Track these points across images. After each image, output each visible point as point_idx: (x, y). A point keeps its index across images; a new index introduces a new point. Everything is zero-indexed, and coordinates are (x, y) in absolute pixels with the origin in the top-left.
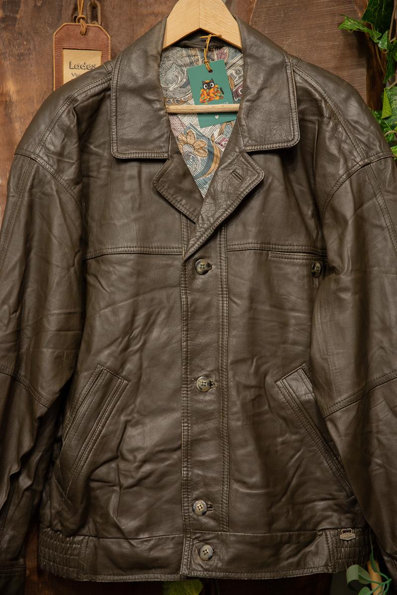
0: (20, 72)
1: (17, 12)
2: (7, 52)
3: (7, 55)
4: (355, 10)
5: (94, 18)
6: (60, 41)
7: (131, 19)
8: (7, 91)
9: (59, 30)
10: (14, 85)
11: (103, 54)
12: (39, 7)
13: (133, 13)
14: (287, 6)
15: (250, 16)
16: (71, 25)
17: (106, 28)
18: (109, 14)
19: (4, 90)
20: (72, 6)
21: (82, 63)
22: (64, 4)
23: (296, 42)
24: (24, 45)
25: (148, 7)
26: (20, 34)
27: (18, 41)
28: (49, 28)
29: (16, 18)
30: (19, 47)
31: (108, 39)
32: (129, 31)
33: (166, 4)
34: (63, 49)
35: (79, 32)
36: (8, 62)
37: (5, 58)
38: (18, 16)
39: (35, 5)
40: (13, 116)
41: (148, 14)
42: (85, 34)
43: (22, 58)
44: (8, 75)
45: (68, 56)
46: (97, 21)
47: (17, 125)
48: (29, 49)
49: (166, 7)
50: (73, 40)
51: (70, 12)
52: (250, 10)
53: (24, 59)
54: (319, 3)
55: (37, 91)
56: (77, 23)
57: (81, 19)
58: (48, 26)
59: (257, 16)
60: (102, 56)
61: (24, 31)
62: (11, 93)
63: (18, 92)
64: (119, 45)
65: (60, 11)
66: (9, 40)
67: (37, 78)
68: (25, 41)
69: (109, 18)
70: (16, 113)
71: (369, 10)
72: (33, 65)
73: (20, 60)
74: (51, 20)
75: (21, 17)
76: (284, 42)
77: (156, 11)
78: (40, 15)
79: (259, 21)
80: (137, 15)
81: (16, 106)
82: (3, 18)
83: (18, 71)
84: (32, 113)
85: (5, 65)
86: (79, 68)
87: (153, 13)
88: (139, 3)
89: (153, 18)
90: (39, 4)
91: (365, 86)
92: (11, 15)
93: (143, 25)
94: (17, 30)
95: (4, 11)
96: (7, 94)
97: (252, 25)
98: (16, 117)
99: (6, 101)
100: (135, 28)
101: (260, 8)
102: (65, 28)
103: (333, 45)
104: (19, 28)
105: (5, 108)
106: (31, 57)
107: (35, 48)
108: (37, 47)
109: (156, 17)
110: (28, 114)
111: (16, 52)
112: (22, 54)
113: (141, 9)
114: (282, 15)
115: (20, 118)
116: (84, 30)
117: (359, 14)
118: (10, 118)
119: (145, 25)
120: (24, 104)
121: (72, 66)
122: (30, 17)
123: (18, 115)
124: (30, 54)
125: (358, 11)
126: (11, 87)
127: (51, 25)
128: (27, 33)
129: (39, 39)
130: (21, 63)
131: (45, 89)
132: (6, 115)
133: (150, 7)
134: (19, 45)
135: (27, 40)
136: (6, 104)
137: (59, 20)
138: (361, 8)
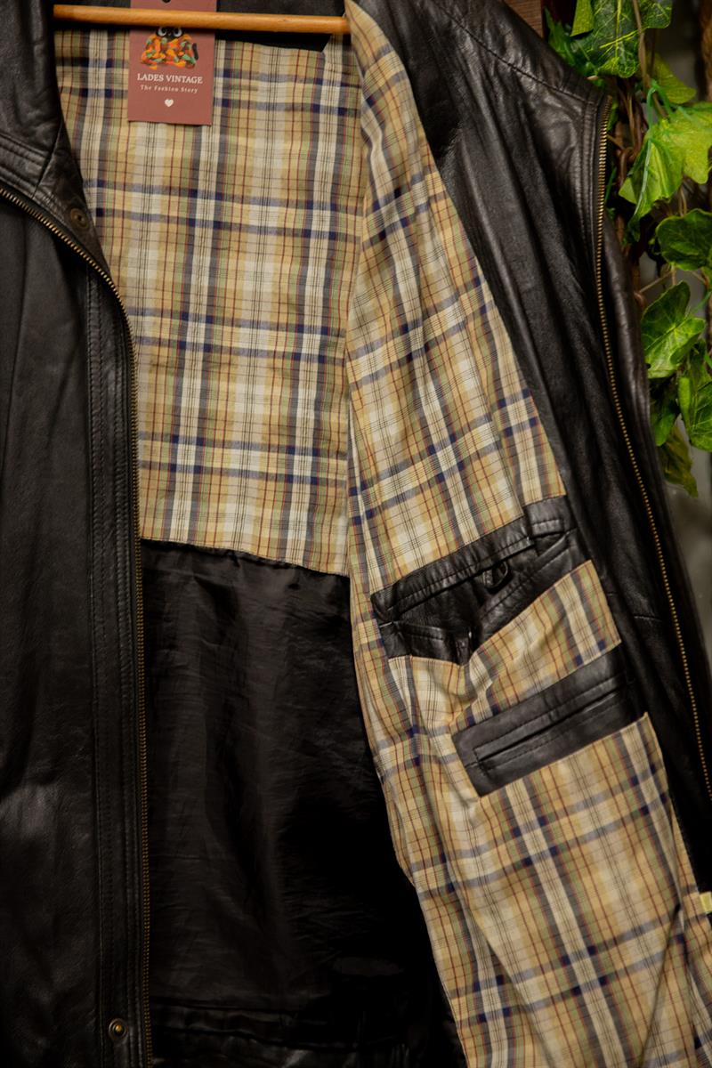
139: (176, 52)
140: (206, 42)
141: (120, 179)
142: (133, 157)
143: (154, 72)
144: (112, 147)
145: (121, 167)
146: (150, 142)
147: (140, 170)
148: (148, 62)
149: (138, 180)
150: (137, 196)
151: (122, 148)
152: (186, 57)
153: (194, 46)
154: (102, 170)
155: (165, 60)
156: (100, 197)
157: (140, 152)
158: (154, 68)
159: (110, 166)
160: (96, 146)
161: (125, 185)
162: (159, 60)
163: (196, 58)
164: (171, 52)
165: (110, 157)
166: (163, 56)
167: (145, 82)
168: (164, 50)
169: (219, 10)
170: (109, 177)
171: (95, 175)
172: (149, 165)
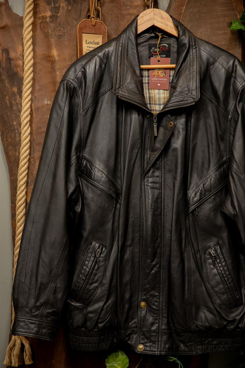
0: (59, 45)
1: (58, 13)
2: (53, 34)
3: (53, 35)
4: (236, 14)
5: (98, 16)
6: (81, 29)
7: (117, 17)
8: (53, 55)
9: (81, 23)
10: (56, 52)
11: (103, 37)
12: (70, 10)
13: (118, 13)
14: (201, 11)
15: (181, 17)
16: (87, 21)
17: (104, 21)
18: (106, 14)
19: (51, 55)
20: (87, 10)
21: (92, 41)
22: (82, 9)
23: (205, 31)
24: (62, 30)
25: (127, 10)
26: (60, 24)
27: (59, 28)
28: (74, 21)
29: (58, 16)
30: (59, 31)
31: (106, 28)
32: (116, 23)
33: (136, 9)
34: (83, 33)
35: (91, 24)
36: (53, 40)
37: (52, 37)
38: (59, 15)
39: (68, 9)
40: (56, 68)
41: (126, 14)
42: (94, 26)
43: (60, 37)
44: (53, 46)
45: (85, 37)
46: (99, 18)
47: (58, 73)
48: (64, 32)
49: (136, 10)
50: (88, 28)
51: (86, 12)
52: (180, 14)
53: (61, 38)
54: (217, 10)
55: (68, 55)
56: (90, 20)
57: (93, 18)
58: (74, 20)
59: (184, 17)
60: (103, 38)
61: (62, 23)
62: (55, 56)
63: (58, 55)
64: (111, 30)
65: (81, 12)
66: (54, 28)
67: (68, 48)
68: (62, 28)
69: (106, 16)
70: (57, 66)
71: (244, 15)
72: (66, 41)
73: (59, 38)
74: (75, 16)
75: (60, 15)
76: (198, 31)
77: (131, 13)
78: (70, 14)
79: (186, 19)
80: (121, 14)
81: (57, 63)
82: (51, 16)
83: (59, 44)
84: (66, 67)
85: (52, 41)
86: (91, 43)
87: (129, 14)
88: (122, 8)
89: (129, 16)
90: (70, 8)
91: (240, 55)
92: (55, 14)
93: (124, 20)
94: (58, 22)
95: (51, 12)
96: (53, 56)
97: (182, 22)
98: (57, 69)
99: (52, 60)
100: (120, 21)
101: (186, 13)
102: (84, 22)
103: (224, 32)
104: (59, 21)
105: (52, 64)
106: (65, 36)
107: (67, 32)
108: (68, 32)
109: (131, 16)
110: (64, 67)
111: (58, 34)
112: (60, 35)
113: (123, 11)
114: (198, 16)
115: (60, 69)
116: (94, 24)
117: (239, 17)
118: (54, 69)
119: (125, 20)
120: (61, 62)
121: (87, 42)
122: (65, 15)
123: (58, 67)
124: (64, 35)
125: (238, 14)
126: (55, 53)
127: (76, 20)
128: (63, 23)
129: (69, 27)
130: (60, 40)
131: (72, 54)
132: (52, 68)
133: (128, 10)
134: (59, 30)
135: (63, 28)
136: (52, 61)
137: (80, 17)
138: (239, 13)
139: (161, 73)
140: (167, 71)
141: (153, 103)
142: (156, 97)
143: (155, 78)
144: (151, 95)
145: (154, 100)
146: (159, 94)
147: (158, 100)
148: (154, 76)
149: (157, 102)
150: (158, 106)
151: (153, 96)
152: (163, 74)
153: (165, 72)
154: (150, 101)
155: (158, 75)
156: (150, 107)
157: (157, 96)
158: (156, 77)
159: (151, 100)
160: (148, 95)
161: (155, 104)
162: (157, 75)
163: (165, 74)
164: (159, 73)
165: (151, 98)
166: (158, 74)
167: (153, 80)
168: (158, 73)
169: (171, 64)
170: (151, 102)
171: (148, 102)
172: (159, 99)
